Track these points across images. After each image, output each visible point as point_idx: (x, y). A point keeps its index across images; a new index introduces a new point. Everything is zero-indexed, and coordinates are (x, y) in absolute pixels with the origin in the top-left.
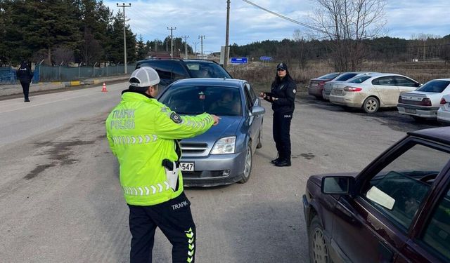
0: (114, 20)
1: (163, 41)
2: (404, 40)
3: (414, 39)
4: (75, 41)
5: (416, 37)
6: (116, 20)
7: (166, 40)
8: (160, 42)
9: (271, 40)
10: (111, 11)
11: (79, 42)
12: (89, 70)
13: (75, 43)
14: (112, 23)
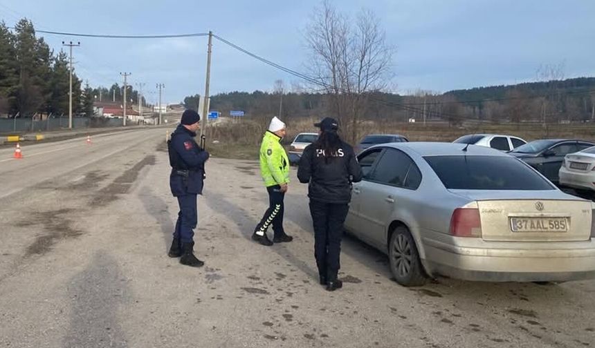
0: (54, 62)
1: (109, 89)
2: (398, 96)
3: (410, 94)
4: (9, 86)
5: (413, 93)
6: (57, 62)
7: (113, 87)
8: (105, 91)
9: (240, 91)
10: (51, 51)
11: (14, 87)
12: (27, 123)
13: (9, 88)
14: (52, 65)
